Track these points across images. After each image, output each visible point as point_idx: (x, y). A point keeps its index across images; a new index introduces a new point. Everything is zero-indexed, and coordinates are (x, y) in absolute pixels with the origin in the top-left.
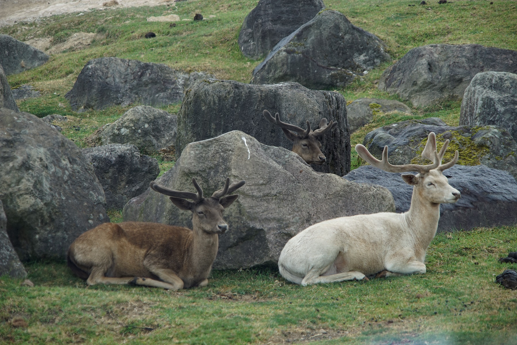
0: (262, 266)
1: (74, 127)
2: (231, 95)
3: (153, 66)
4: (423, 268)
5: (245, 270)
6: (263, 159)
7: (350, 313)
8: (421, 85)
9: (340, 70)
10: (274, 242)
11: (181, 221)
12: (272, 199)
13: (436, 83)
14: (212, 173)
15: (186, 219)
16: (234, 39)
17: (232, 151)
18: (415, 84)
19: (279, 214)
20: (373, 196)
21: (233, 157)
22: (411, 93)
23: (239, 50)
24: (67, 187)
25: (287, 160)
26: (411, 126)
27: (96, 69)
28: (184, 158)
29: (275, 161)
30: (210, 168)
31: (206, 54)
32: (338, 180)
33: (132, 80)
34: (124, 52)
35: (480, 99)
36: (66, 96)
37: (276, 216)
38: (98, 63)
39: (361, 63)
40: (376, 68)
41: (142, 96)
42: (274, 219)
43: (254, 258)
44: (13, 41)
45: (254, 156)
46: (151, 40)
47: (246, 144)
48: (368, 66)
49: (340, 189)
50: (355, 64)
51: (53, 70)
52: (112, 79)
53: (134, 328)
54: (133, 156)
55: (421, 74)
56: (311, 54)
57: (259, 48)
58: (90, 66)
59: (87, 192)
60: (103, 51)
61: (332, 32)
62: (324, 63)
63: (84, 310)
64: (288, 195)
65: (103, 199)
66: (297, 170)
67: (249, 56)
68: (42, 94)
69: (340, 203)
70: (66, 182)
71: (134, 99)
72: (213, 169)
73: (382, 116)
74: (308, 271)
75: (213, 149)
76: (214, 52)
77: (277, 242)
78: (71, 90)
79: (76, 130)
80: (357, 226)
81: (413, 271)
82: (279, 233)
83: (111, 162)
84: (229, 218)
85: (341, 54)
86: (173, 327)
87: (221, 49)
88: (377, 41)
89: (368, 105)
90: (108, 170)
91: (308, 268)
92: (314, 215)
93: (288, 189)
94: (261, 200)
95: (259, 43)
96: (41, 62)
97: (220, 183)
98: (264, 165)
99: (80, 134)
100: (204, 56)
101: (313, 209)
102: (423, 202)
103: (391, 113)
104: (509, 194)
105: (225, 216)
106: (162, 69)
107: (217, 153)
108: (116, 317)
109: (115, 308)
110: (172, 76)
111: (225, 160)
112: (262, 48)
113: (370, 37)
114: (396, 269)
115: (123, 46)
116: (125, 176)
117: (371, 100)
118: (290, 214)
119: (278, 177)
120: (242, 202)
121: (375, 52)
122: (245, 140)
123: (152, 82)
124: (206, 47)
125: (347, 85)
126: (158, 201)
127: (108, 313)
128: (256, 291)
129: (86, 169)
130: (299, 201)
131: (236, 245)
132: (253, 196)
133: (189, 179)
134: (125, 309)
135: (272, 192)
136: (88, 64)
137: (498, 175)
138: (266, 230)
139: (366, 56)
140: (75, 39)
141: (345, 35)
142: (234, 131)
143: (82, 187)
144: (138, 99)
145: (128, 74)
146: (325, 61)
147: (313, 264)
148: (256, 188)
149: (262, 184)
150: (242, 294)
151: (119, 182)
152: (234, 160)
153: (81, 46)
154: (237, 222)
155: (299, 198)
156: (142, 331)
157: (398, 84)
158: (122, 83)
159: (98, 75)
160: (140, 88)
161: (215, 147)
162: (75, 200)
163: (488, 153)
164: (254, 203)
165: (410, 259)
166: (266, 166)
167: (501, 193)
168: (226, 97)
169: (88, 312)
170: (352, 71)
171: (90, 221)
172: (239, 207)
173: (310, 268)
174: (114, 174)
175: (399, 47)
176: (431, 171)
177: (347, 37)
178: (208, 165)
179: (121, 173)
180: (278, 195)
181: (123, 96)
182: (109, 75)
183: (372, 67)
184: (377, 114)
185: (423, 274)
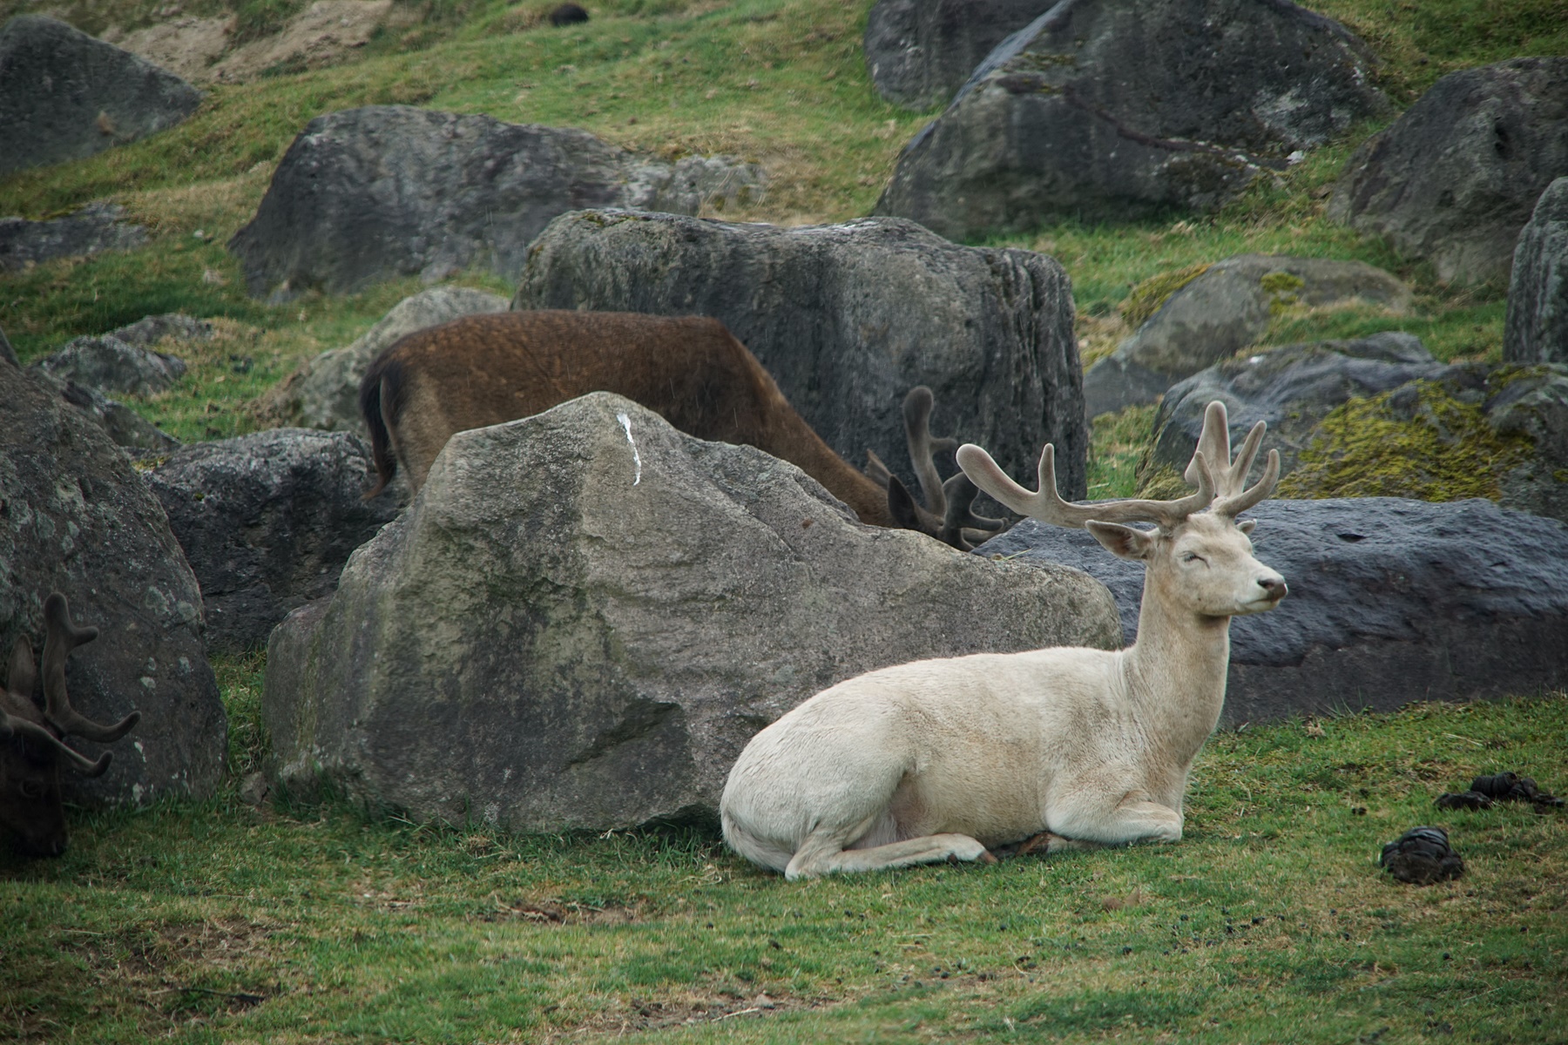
0: (673, 821)
1: (234, 359)
2: (672, 265)
3: (537, 138)
4: (1171, 822)
5: (620, 833)
6: (682, 484)
7: (877, 953)
8: (1465, 206)
9: (1202, 149)
10: (711, 748)
11: (428, 679)
12: (711, 610)
13: (1518, 198)
14: (521, 528)
15: (443, 674)
16: (852, 33)
17: (585, 459)
18: (1446, 200)
19: (729, 656)
20: (1040, 598)
21: (588, 478)
22: (1433, 234)
23: (865, 74)
24: (71, 574)
25: (762, 486)
26: (1306, 363)
27: (336, 150)
28: (438, 482)
29: (724, 489)
30: (518, 513)
31: (748, 88)
32: (925, 549)
33: (461, 186)
34: (464, 79)
35: (1554, 268)
36: (234, 244)
37: (721, 662)
38: (344, 126)
39: (1283, 125)
40: (1336, 141)
41: (496, 243)
42: (715, 672)
43: (649, 796)
44: (71, 40)
45: (654, 475)
46: (568, 32)
47: (630, 437)
48: (1308, 133)
49: (929, 577)
50: (1260, 127)
51: (207, 146)
52: (391, 184)
53: (206, 995)
54: (341, 470)
55: (1466, 167)
56: (1099, 93)
57: (935, 68)
58: (313, 139)
59: (138, 587)
60: (391, 75)
61: (1179, 15)
62: (1146, 124)
63: (67, 944)
64: (762, 597)
65: (191, 610)
66: (795, 518)
67: (897, 97)
68: (154, 236)
69: (932, 623)
70: (70, 557)
71: (466, 256)
72: (525, 515)
73: (1298, 317)
74: (806, 835)
75: (526, 451)
76: (776, 80)
77: (721, 746)
78: (252, 223)
79: (237, 370)
80: (963, 686)
81: (1137, 833)
82: (728, 718)
83: (266, 489)
84: (572, 669)
85: (1208, 93)
86: (321, 993)
87: (802, 73)
88: (1344, 45)
89: (1259, 281)
90: (257, 516)
91: (806, 823)
92: (842, 661)
93: (762, 579)
94: (674, 613)
95: (934, 52)
96: (173, 114)
97: (545, 560)
98: (685, 504)
99: (248, 385)
100: (735, 97)
101: (840, 641)
102: (1174, 615)
103: (1330, 308)
104: (1542, 593)
105: (563, 662)
106: (573, 146)
107: (537, 465)
108: (162, 966)
109: (158, 940)
110: (608, 173)
111: (564, 487)
112: (944, 68)
113: (1317, 29)
114: (1080, 828)
115: (466, 58)
116: (317, 536)
117: (1272, 262)
118: (765, 657)
119: (732, 543)
120: (612, 618)
121: (1331, 83)
122: (628, 424)
123: (532, 195)
124: (750, 64)
125: (1224, 205)
126: (360, 617)
127: (137, 952)
128: (641, 897)
129: (140, 517)
130: (796, 617)
131: (596, 752)
132: (647, 601)
133: (452, 547)
134: (191, 943)
135: (711, 589)
136: (309, 132)
137: (1523, 530)
138: (686, 706)
139: (1299, 97)
140: (314, 22)
141: (1225, 24)
142: (594, 395)
143: (123, 573)
144: (479, 255)
145: (448, 167)
146: (1150, 117)
147: (816, 814)
148: (659, 574)
149: (679, 564)
150: (596, 905)
151: (296, 556)
152: (590, 488)
153: (330, 50)
154: (598, 682)
155: (797, 607)
156: (231, 1003)
157: (1390, 200)
158: (427, 198)
159: (341, 170)
160: (490, 217)
161: (532, 447)
162: (99, 615)
163: (1529, 457)
164: (651, 621)
165: (1127, 797)
166: (692, 506)
167: (1515, 589)
168: (655, 270)
169: (79, 949)
170: (1248, 155)
171: (146, 681)
172: (605, 634)
173: (811, 825)
174: (277, 530)
175: (1424, 63)
176: (1193, 517)
177: (1232, 31)
178: (509, 503)
179: (303, 527)
180: (728, 596)
181: (429, 243)
182: (383, 170)
183: (1323, 137)
184: (1285, 313)
185: (1173, 843)
